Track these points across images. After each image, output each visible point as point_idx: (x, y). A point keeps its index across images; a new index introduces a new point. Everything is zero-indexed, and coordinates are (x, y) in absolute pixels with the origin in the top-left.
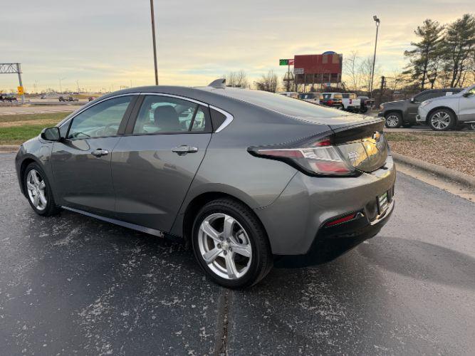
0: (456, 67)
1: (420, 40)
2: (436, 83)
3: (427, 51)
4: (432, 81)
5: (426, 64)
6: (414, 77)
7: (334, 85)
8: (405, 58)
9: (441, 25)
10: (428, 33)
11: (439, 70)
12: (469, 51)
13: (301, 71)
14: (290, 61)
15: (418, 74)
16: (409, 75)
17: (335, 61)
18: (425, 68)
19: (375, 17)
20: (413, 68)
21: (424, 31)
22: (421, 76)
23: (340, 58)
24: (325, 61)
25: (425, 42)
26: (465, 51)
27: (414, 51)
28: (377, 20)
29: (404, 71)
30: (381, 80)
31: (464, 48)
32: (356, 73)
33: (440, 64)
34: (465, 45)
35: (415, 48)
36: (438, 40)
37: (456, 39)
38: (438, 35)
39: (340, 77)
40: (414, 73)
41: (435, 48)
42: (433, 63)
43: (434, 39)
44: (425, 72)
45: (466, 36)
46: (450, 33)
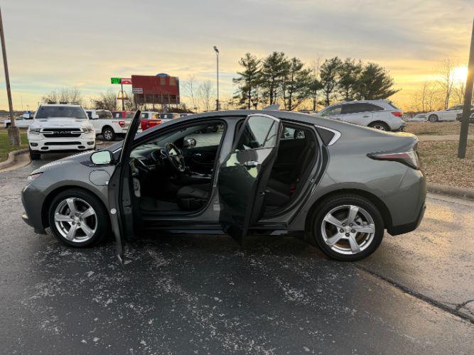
0: (271, 94)
1: (244, 69)
2: (258, 106)
3: (249, 79)
4: (255, 105)
5: (250, 90)
6: (242, 102)
7: (174, 106)
8: (234, 85)
9: (258, 59)
10: (250, 64)
11: (259, 96)
12: (279, 81)
13: (140, 91)
14: (123, 80)
15: (244, 99)
16: (238, 99)
17: (172, 83)
18: (250, 93)
19: (215, 47)
20: (240, 93)
21: (247, 63)
22: (247, 101)
23: (176, 81)
24: (163, 83)
25: (247, 72)
26: (277, 81)
27: (240, 79)
28: (217, 50)
29: (235, 95)
30: (216, 103)
31: (276, 79)
32: (194, 96)
33: (260, 91)
34: (276, 76)
35: (240, 76)
36: (256, 71)
37: (269, 71)
38: (257, 67)
39: (179, 98)
40: (242, 98)
41: (255, 78)
42: (255, 90)
43: (254, 70)
44: (250, 97)
45: (276, 69)
46: (265, 66)
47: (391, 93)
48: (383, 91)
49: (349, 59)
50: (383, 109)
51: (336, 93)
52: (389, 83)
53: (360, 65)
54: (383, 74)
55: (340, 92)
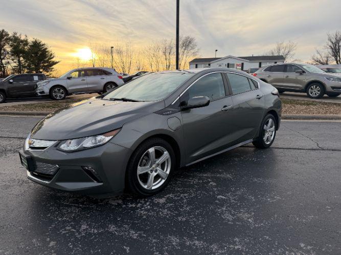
47: (55, 63)
48: (47, 61)
49: (15, 33)
50: (112, 74)
51: (9, 60)
52: (51, 57)
53: (27, 40)
54: (46, 49)
55: (13, 60)
